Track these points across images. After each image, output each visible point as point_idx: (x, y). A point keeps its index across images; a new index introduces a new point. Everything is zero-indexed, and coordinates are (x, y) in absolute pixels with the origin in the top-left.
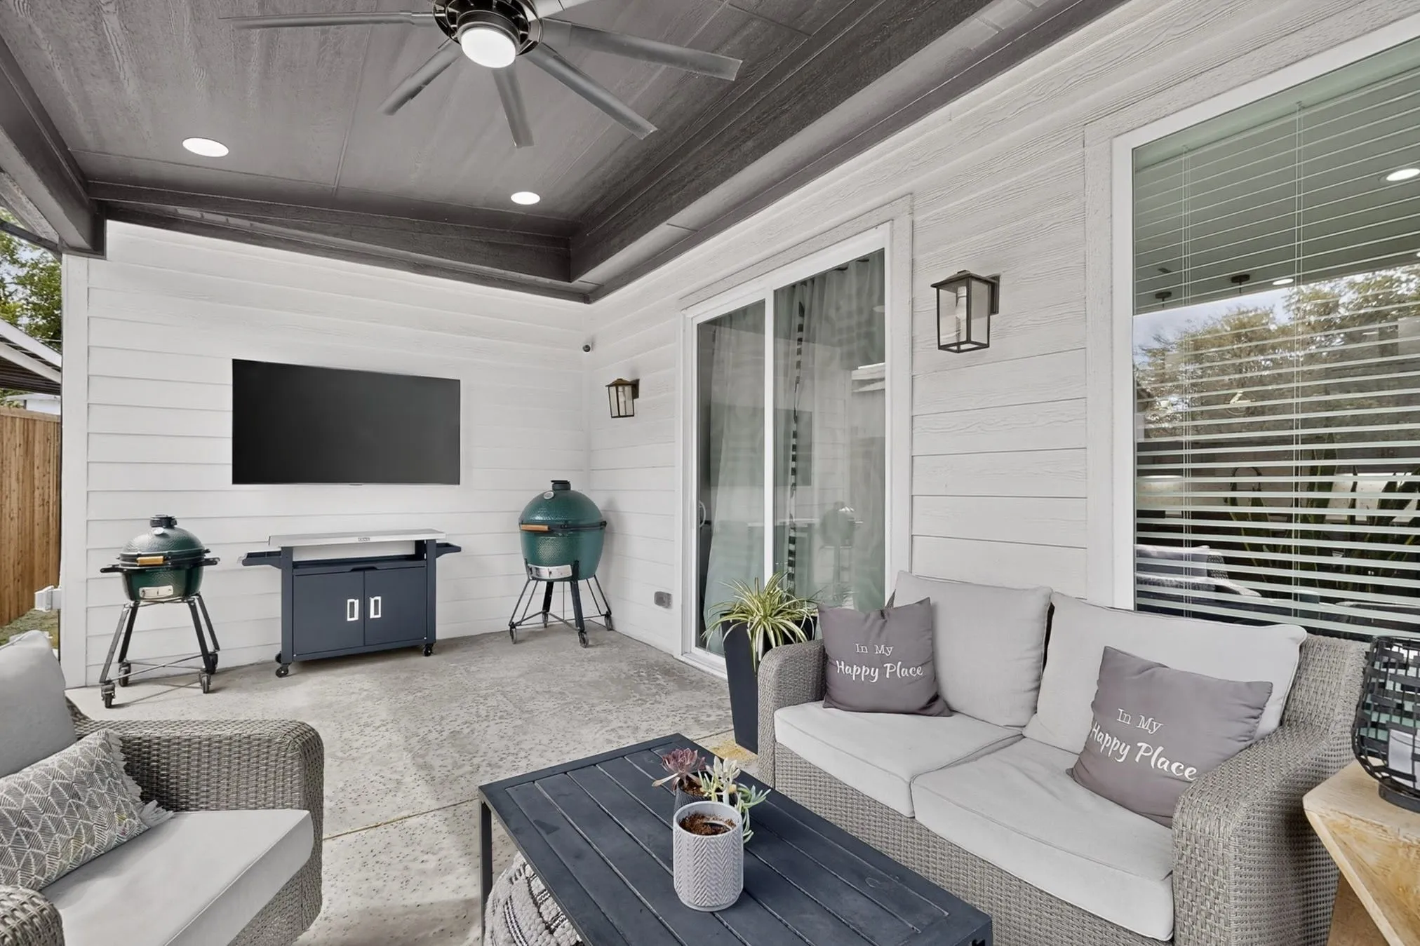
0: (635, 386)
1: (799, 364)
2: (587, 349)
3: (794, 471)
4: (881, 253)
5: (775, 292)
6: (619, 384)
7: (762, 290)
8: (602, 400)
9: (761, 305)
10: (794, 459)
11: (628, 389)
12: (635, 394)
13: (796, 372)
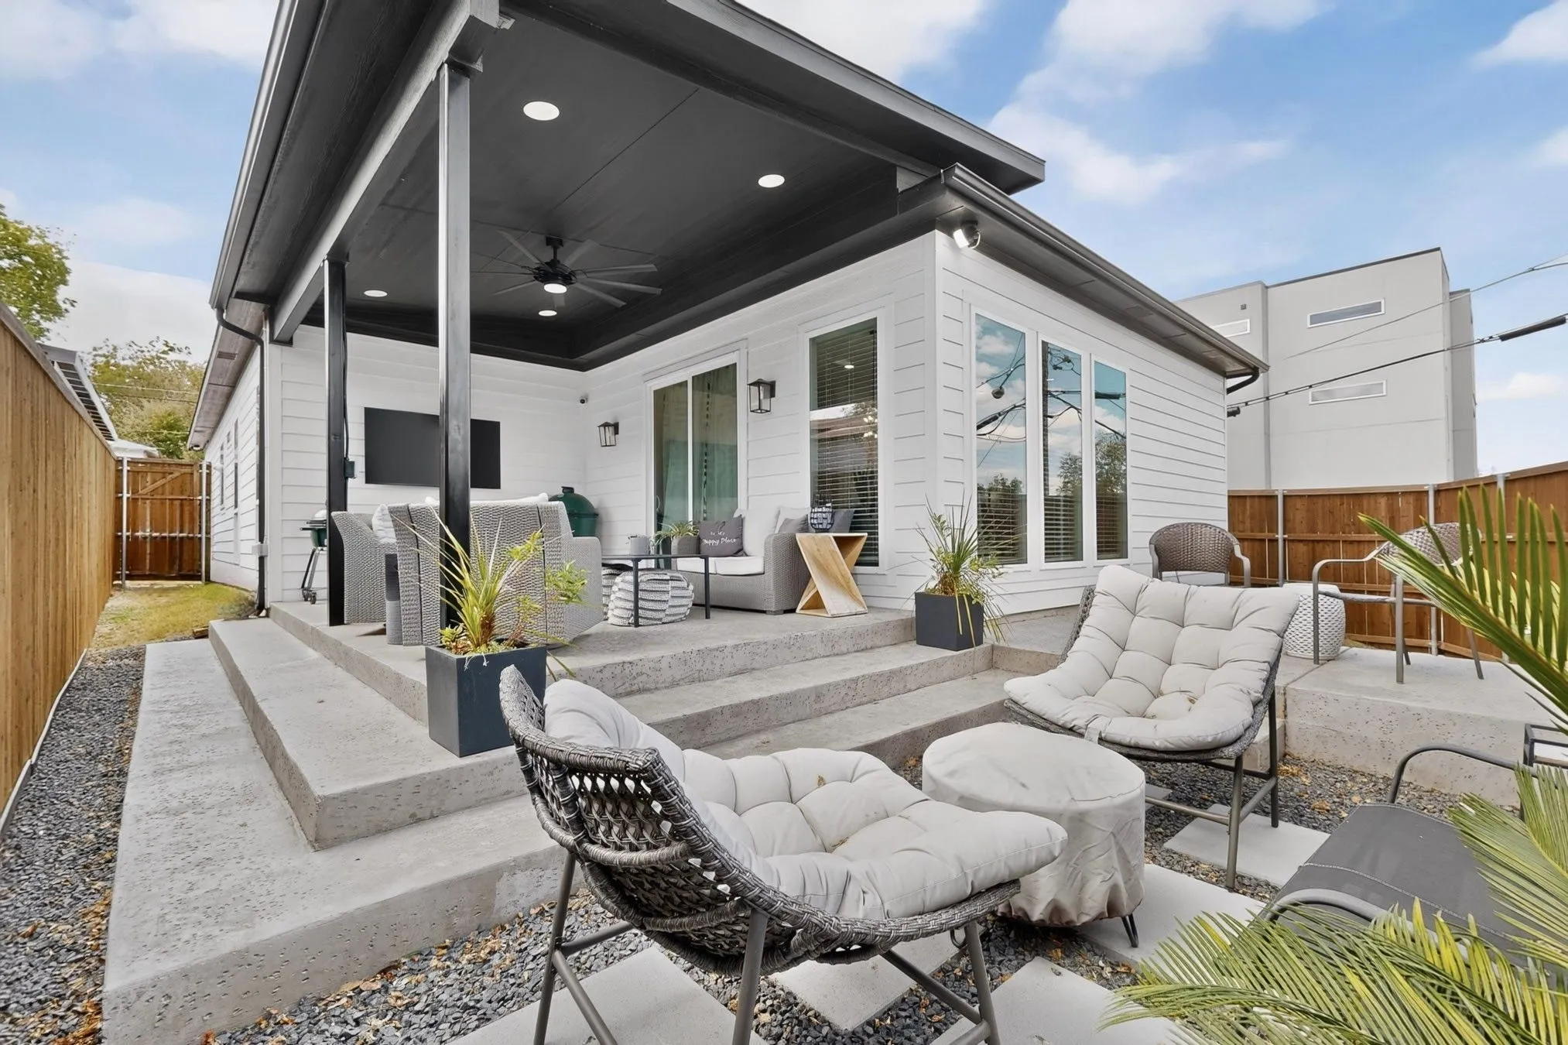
0: (616, 427)
1: (707, 416)
2: (583, 401)
3: (705, 474)
4: (735, 365)
5: (693, 377)
6: (606, 425)
7: (686, 375)
8: (595, 433)
9: (684, 384)
10: (706, 467)
11: (611, 429)
12: (616, 432)
13: (706, 420)
